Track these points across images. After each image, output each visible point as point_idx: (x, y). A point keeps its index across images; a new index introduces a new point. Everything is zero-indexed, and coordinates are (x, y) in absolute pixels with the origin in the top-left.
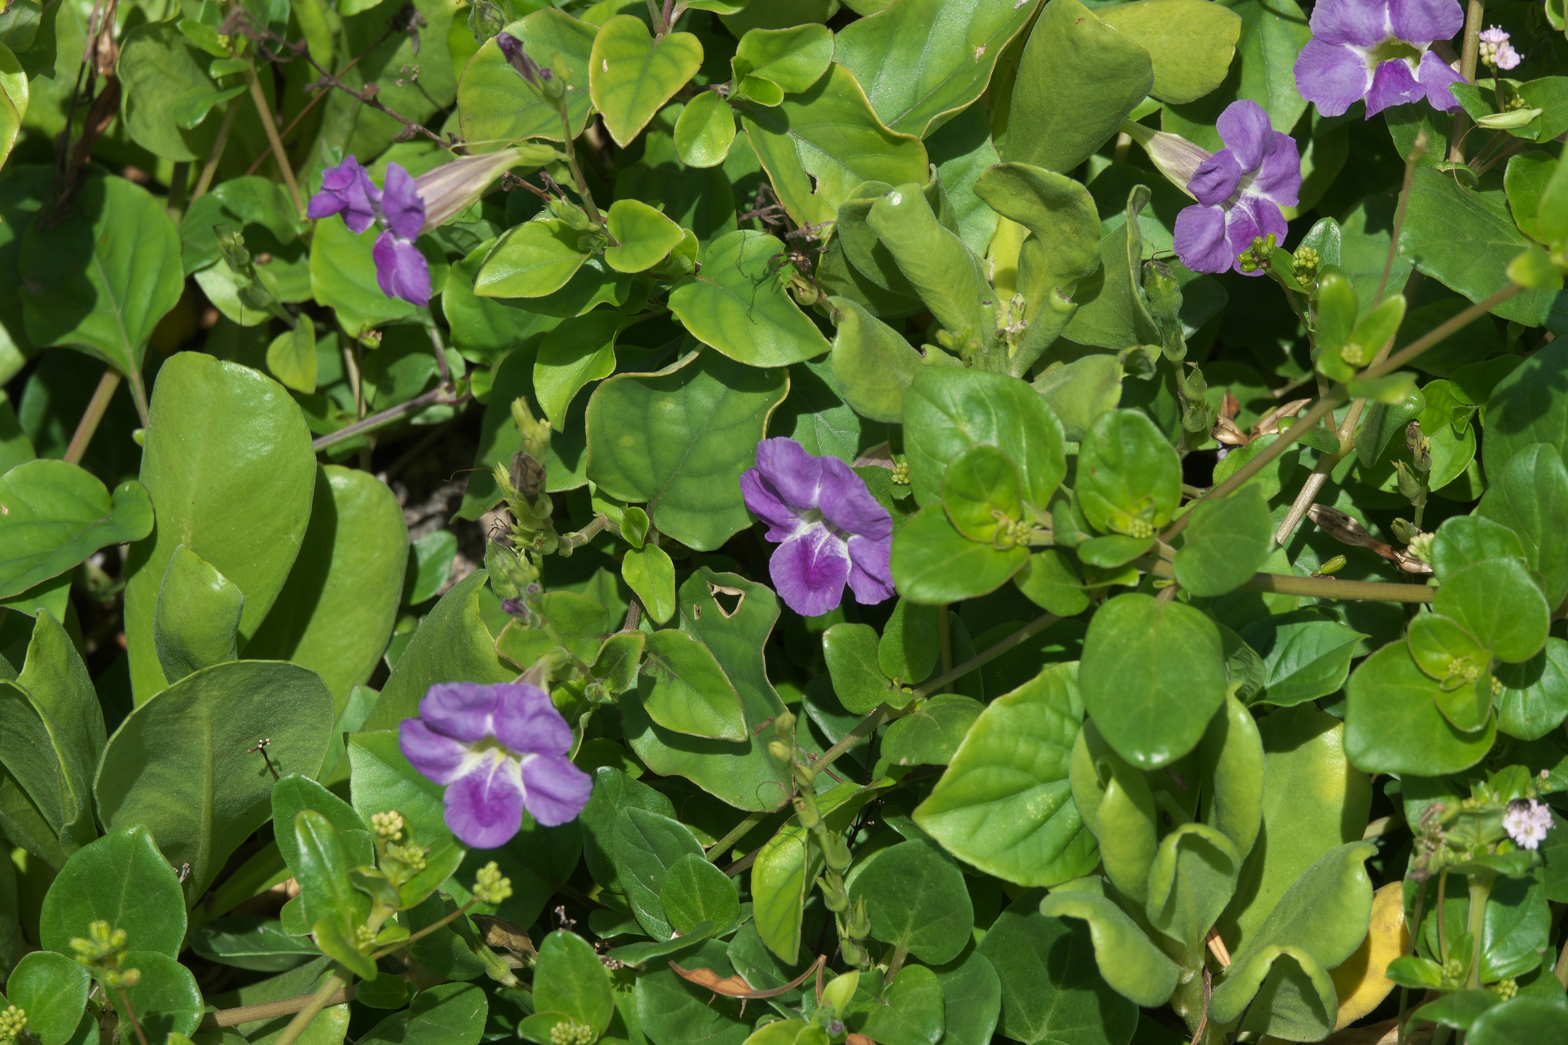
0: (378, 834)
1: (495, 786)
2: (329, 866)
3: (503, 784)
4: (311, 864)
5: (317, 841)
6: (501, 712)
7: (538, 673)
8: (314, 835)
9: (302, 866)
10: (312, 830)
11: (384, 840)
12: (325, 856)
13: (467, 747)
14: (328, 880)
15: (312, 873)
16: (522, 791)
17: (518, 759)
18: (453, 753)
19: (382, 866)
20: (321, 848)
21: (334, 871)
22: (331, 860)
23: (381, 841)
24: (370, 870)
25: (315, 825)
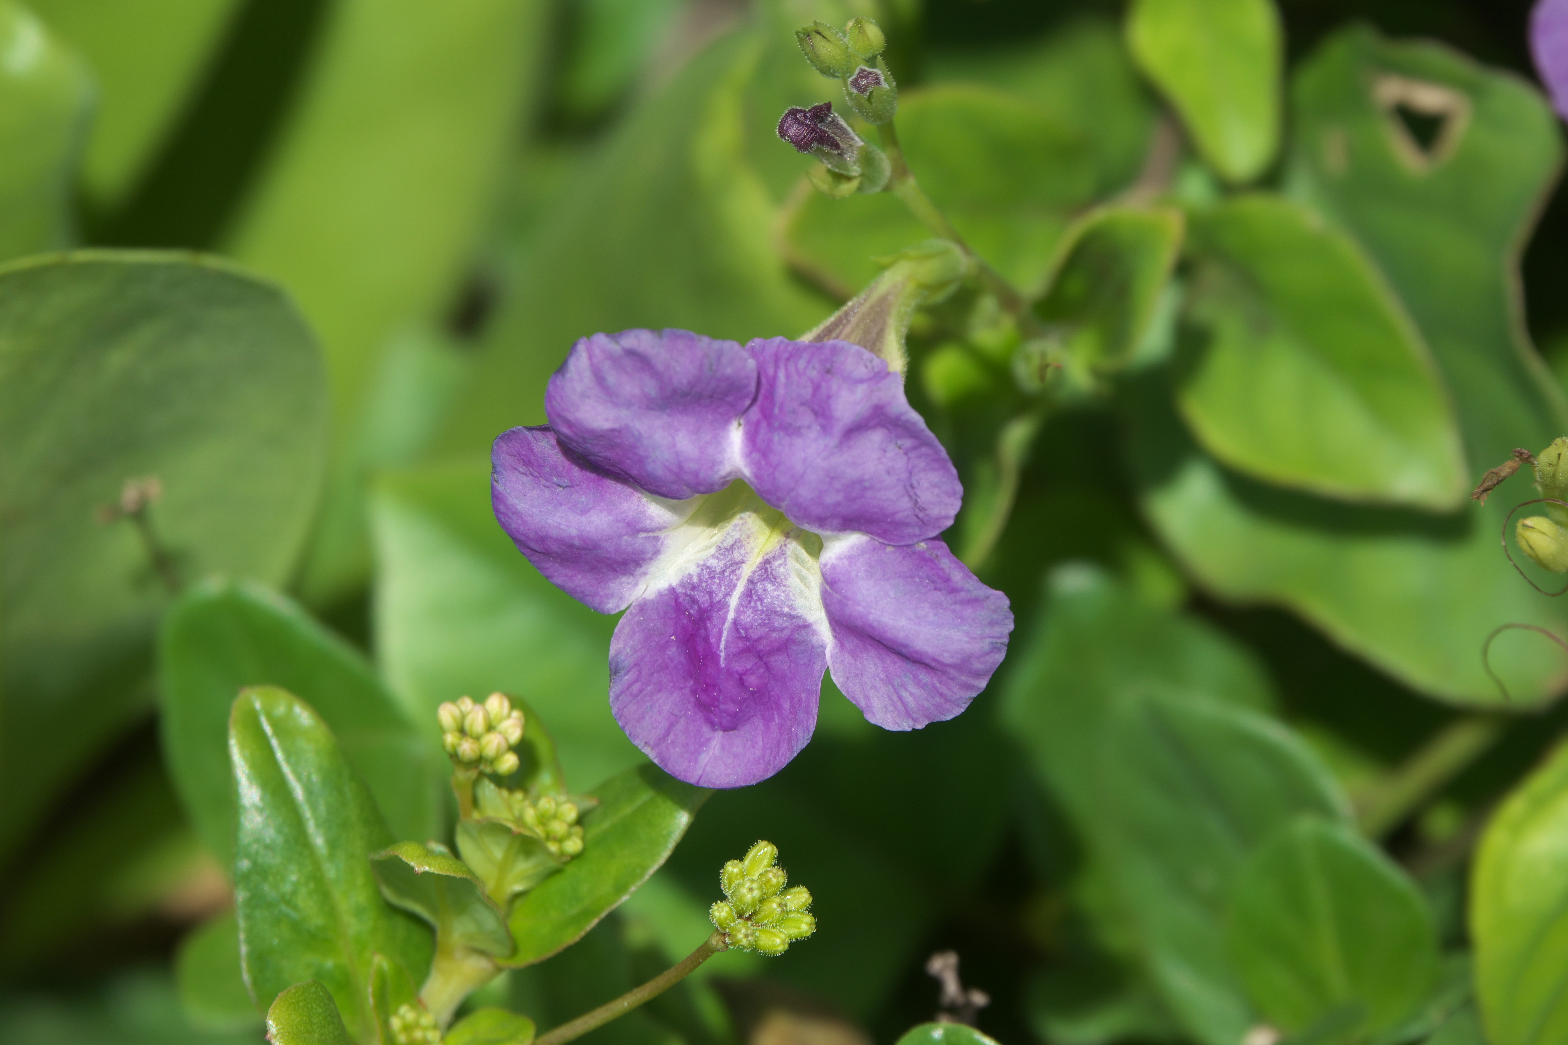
0: (454, 757)
1: (748, 618)
2: (319, 841)
3: (771, 612)
4: (270, 834)
5: (286, 769)
6: (767, 415)
7: (880, 311)
8: (280, 755)
9: (245, 839)
10: (274, 742)
11: (473, 774)
12: (307, 814)
13: (673, 509)
14: (317, 878)
15: (274, 860)
16: (824, 633)
17: (815, 547)
18: (634, 527)
19: (464, 843)
20: (299, 792)
21: (332, 856)
22: (325, 824)
23: (462, 776)
24: (430, 853)
25: (283, 728)
